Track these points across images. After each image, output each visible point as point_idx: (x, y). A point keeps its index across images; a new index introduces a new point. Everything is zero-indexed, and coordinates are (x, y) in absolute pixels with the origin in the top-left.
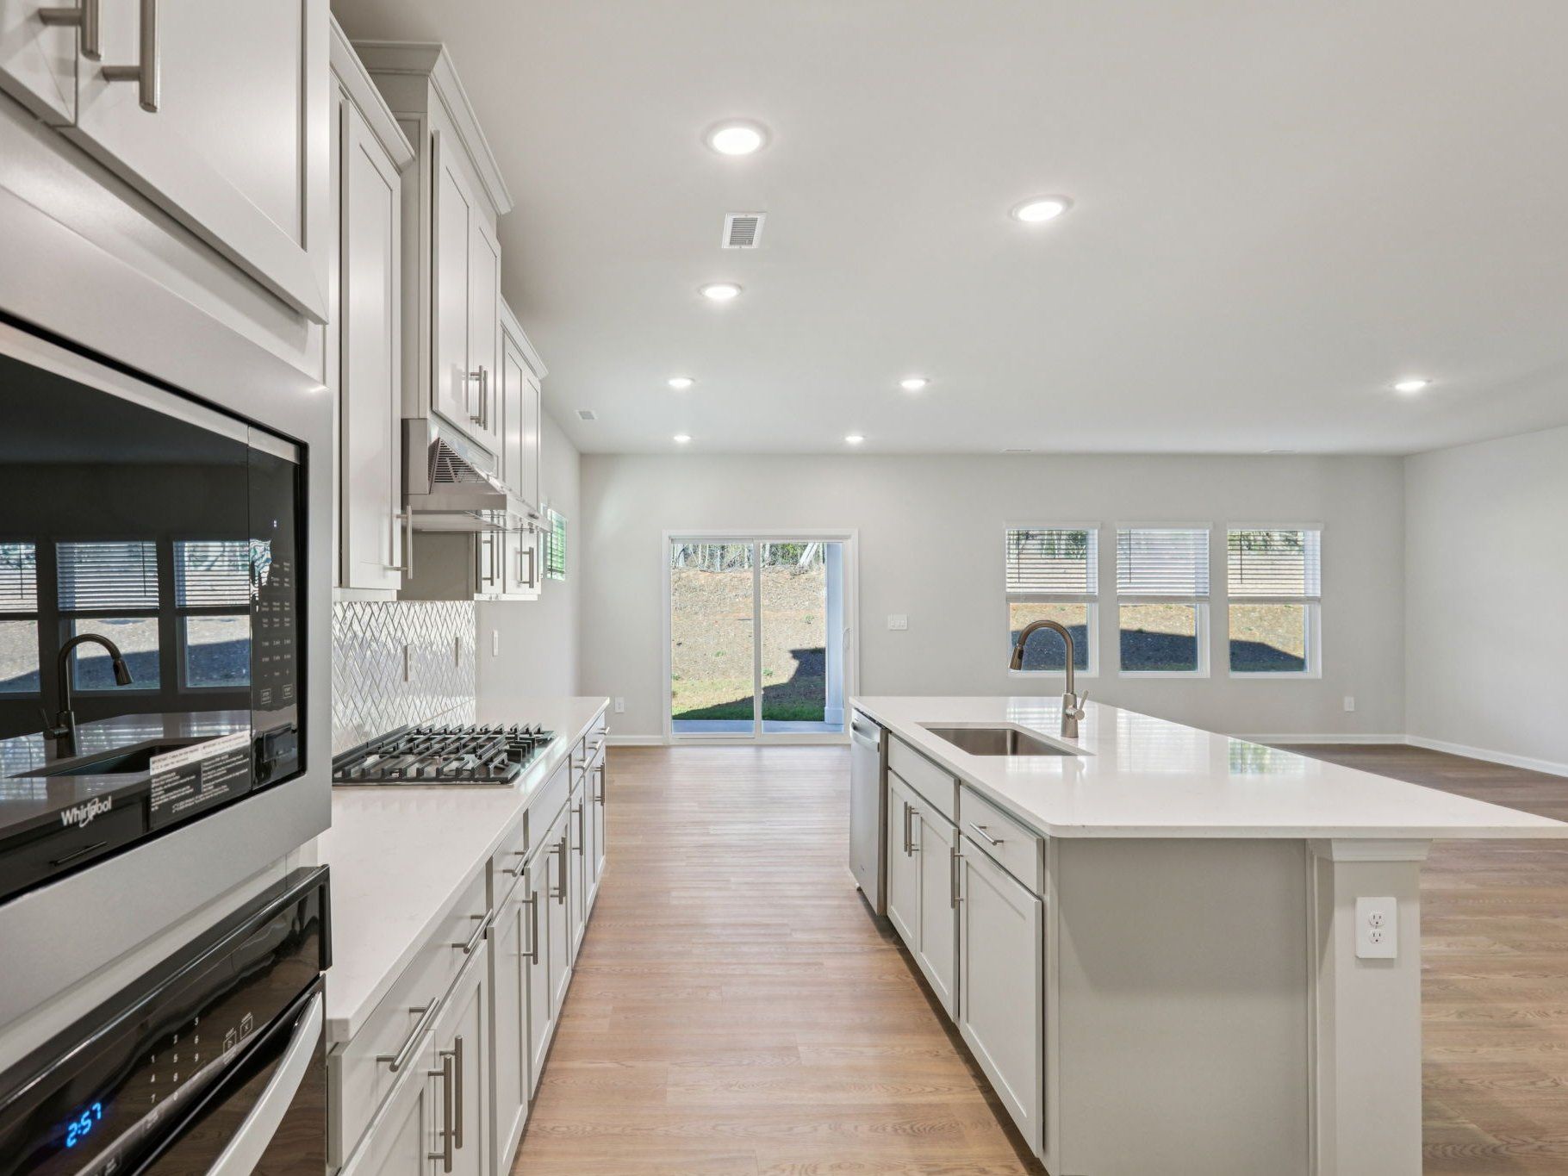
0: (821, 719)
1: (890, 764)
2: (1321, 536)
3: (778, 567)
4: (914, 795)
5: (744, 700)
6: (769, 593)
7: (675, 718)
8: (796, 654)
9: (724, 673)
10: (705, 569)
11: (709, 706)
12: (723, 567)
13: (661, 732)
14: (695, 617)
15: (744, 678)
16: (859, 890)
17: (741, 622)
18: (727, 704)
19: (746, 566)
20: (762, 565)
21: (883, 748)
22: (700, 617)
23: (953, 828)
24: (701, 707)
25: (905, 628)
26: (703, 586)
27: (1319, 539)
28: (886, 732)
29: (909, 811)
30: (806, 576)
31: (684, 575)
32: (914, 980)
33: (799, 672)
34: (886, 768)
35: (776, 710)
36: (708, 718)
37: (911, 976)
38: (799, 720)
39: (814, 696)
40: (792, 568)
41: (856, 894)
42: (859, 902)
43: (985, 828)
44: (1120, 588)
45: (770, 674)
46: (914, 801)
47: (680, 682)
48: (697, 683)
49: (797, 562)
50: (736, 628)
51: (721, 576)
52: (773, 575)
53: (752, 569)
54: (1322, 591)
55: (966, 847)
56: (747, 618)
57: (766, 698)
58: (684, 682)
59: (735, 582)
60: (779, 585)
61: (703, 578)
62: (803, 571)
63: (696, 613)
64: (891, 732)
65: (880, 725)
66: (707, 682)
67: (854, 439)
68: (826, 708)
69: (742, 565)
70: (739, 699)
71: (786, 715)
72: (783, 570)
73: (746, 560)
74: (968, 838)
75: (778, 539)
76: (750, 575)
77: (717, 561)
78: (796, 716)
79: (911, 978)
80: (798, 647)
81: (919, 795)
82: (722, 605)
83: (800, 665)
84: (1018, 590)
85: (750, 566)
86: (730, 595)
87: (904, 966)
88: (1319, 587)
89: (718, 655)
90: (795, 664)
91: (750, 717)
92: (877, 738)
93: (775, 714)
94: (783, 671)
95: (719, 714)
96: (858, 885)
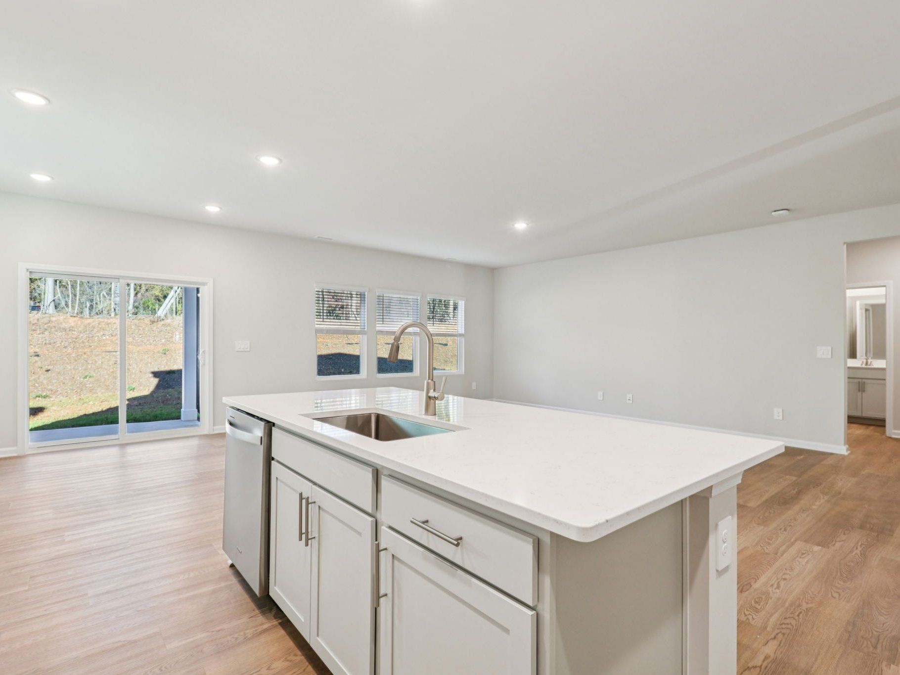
0: (179, 418)
1: (273, 455)
2: (465, 304)
3: (140, 316)
4: (311, 484)
5: (108, 410)
6: (132, 334)
7: (31, 430)
8: (156, 374)
9: (91, 390)
10: (75, 315)
11: (76, 416)
12: (92, 314)
13: (15, 443)
14: (65, 350)
15: (110, 394)
16: (232, 566)
17: (107, 353)
18: (93, 414)
19: (113, 315)
20: (127, 314)
21: (265, 441)
22: (69, 350)
23: (370, 519)
24: (67, 418)
25: (248, 350)
26: (73, 327)
27: (463, 305)
28: (270, 425)
29: (305, 502)
30: (162, 322)
31: (53, 319)
32: (303, 657)
33: (158, 387)
34: (269, 459)
35: (139, 414)
36: (73, 426)
37: (299, 653)
38: (159, 420)
39: (170, 402)
40: (152, 318)
41: (229, 572)
42: (234, 581)
43: (427, 521)
44: (378, 327)
45: (133, 389)
46: (308, 490)
47: (48, 399)
48: (64, 399)
49: (155, 313)
50: (103, 358)
51: (90, 321)
52: (135, 321)
53: (118, 317)
54: (465, 330)
55: (387, 538)
56: (113, 350)
57: (129, 406)
58: (52, 399)
59: (103, 325)
60: (140, 328)
61: (72, 322)
62: (160, 319)
63: (65, 347)
64: (274, 424)
65: (261, 419)
66: (75, 398)
67: (213, 209)
68: (183, 410)
69: (109, 313)
70: (104, 409)
71: (148, 417)
72: (145, 318)
73: (113, 310)
74: (391, 528)
75: (142, 280)
76: (118, 321)
77: (87, 311)
78: (157, 417)
79: (299, 657)
80: (156, 370)
81: (315, 484)
82: (90, 341)
83: (160, 381)
84: (322, 326)
85: (116, 315)
86: (99, 334)
87: (290, 643)
88: (463, 329)
89: (86, 377)
90: (155, 381)
91: (115, 421)
92: (259, 431)
93: (138, 417)
94: (146, 386)
95: (81, 422)
96: (230, 562)
